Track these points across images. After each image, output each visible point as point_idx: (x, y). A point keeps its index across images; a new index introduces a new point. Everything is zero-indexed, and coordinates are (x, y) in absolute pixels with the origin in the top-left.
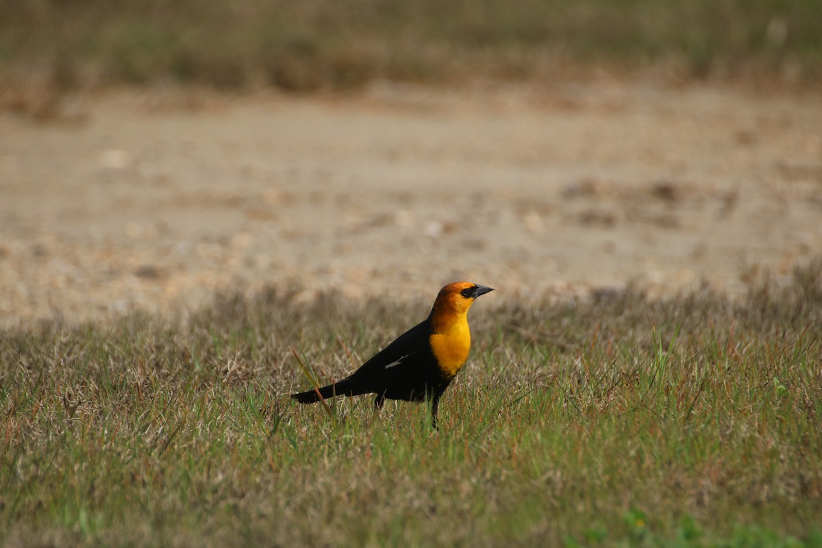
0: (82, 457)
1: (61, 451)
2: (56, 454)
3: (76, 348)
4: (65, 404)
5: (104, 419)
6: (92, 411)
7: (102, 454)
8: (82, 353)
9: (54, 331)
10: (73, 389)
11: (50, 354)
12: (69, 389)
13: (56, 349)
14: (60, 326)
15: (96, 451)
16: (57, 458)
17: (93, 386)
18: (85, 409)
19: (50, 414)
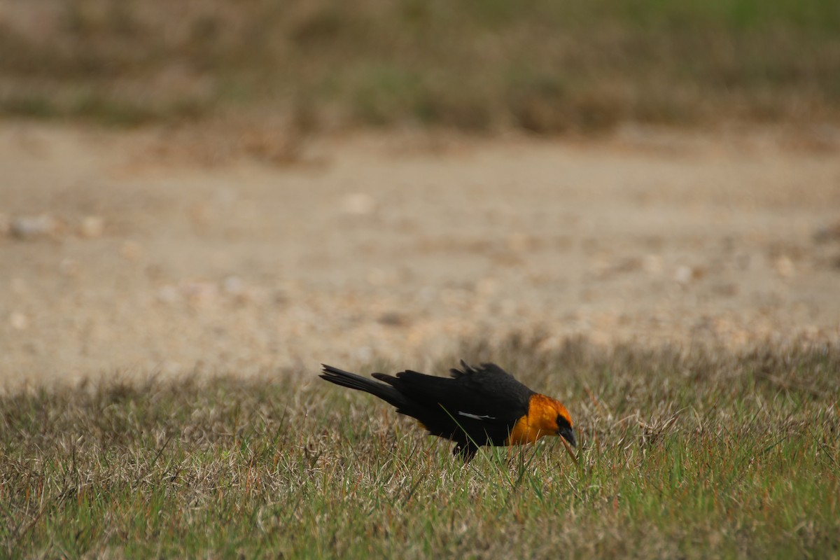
0: (323, 508)
1: (302, 502)
2: (297, 506)
3: (318, 397)
4: (306, 454)
5: (345, 470)
6: (333, 461)
7: (344, 505)
8: (324, 401)
9: (295, 379)
10: (315, 439)
11: (290, 403)
12: (310, 439)
13: (297, 399)
14: (301, 374)
15: (338, 502)
16: (299, 509)
17: (334, 436)
18: (326, 459)
19: (291, 464)
